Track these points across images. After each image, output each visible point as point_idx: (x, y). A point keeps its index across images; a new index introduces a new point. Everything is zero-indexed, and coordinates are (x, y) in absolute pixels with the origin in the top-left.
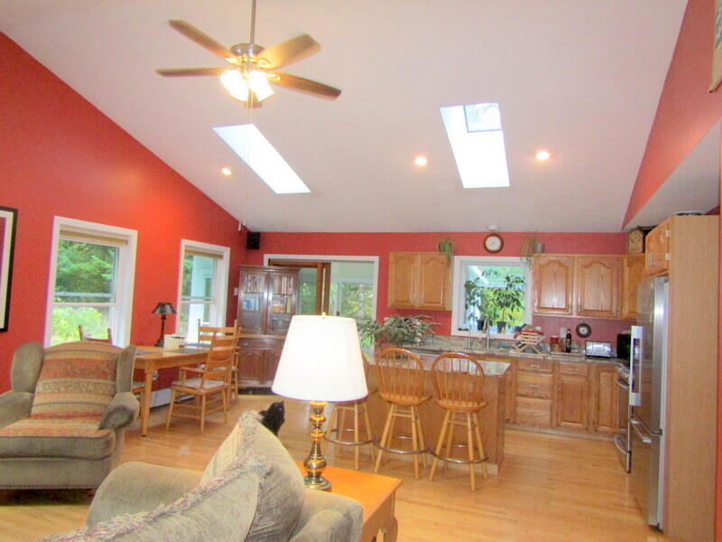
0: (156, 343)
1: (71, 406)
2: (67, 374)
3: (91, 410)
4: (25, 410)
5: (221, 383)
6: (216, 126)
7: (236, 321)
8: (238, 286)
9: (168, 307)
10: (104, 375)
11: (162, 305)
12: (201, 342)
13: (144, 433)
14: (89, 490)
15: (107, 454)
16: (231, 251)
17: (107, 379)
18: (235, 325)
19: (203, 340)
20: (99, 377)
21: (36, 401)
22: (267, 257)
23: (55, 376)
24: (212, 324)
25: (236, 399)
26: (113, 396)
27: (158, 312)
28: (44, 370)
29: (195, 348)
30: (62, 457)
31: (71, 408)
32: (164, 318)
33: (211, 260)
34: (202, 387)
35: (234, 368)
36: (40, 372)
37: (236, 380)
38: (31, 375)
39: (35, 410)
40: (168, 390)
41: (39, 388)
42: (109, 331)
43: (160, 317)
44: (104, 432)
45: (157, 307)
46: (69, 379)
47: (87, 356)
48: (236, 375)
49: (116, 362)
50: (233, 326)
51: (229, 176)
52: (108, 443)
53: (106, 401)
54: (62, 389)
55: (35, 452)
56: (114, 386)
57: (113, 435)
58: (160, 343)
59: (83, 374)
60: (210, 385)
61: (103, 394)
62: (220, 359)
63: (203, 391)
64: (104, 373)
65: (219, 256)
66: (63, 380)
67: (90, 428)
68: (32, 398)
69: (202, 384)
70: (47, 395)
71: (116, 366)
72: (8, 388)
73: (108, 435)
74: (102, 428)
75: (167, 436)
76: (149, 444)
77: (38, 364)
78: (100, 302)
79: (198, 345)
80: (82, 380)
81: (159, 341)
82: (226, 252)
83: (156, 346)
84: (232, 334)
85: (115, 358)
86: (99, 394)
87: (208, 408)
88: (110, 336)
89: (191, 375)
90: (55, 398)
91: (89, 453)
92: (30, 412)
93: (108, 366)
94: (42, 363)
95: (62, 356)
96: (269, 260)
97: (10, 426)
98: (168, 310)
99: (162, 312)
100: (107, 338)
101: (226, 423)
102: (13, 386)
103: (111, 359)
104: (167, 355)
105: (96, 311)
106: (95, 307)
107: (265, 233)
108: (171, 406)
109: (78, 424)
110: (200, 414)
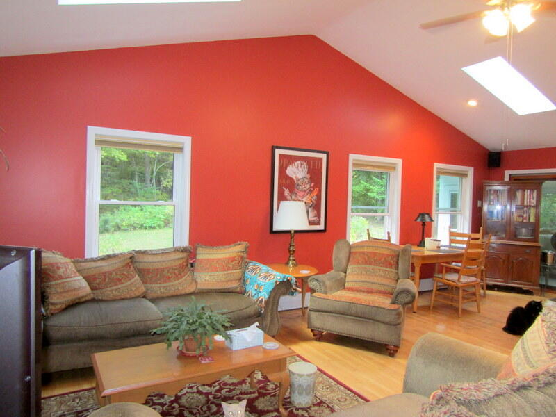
0: (418, 243)
1: (361, 284)
2: (366, 263)
3: (382, 288)
4: (341, 284)
5: (474, 279)
6: (464, 66)
7: (481, 228)
8: (481, 199)
9: (426, 216)
10: (390, 265)
11: (422, 215)
12: (453, 245)
13: (415, 311)
14: (387, 345)
15: (399, 321)
16: (474, 169)
17: (392, 268)
18: (481, 231)
19: (454, 243)
20: (386, 267)
21: (347, 279)
22: (507, 174)
23: (358, 263)
24: (459, 230)
25: (485, 294)
26: (397, 281)
27: (419, 220)
28: (351, 259)
29: (447, 248)
30: (370, 319)
31: (370, 286)
32: (424, 224)
33: (457, 178)
34: (459, 280)
35: (483, 268)
36: (349, 259)
37: (484, 277)
38: (344, 262)
39: (346, 285)
40: (430, 280)
41: (349, 271)
42: (389, 233)
43: (421, 223)
44: (396, 306)
45: (419, 216)
46: (367, 266)
47: (378, 251)
48: (484, 274)
49: (398, 256)
50: (479, 232)
51: (474, 107)
52: (399, 314)
53: (393, 284)
54: (363, 272)
55: (353, 312)
56: (397, 273)
57: (401, 309)
58: (422, 244)
59: (376, 263)
60: (465, 280)
61: (391, 279)
62: (473, 259)
63: (459, 284)
64: (390, 264)
65: (464, 175)
66: (363, 266)
67: (385, 302)
68: (345, 277)
69: (459, 278)
70: (354, 276)
71: (398, 260)
72: (331, 269)
73: (398, 309)
74: (393, 303)
75: (431, 315)
76: (419, 319)
77: (347, 255)
78: (366, 212)
79: (450, 247)
80: (376, 267)
81: (421, 243)
82: (470, 171)
83: (418, 246)
84: (478, 239)
85: (397, 253)
86: (387, 278)
87: (464, 298)
88: (389, 237)
89: (449, 270)
90: (359, 278)
91: (387, 320)
92: (344, 286)
93: (392, 259)
94: (350, 253)
95: (362, 250)
96: (510, 175)
97: (336, 293)
98: (427, 219)
99: (422, 220)
100: (387, 239)
101: (479, 312)
102: (334, 268)
103: (394, 254)
104: (427, 253)
105: (364, 219)
106: (364, 217)
107: (506, 152)
108: (434, 292)
109: (376, 298)
110: (457, 301)
